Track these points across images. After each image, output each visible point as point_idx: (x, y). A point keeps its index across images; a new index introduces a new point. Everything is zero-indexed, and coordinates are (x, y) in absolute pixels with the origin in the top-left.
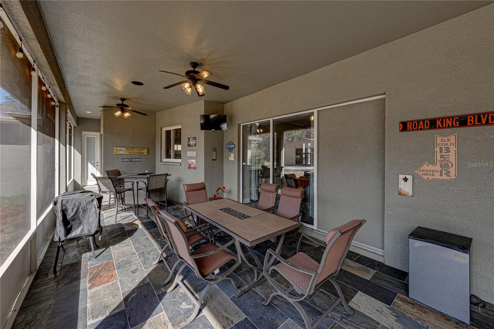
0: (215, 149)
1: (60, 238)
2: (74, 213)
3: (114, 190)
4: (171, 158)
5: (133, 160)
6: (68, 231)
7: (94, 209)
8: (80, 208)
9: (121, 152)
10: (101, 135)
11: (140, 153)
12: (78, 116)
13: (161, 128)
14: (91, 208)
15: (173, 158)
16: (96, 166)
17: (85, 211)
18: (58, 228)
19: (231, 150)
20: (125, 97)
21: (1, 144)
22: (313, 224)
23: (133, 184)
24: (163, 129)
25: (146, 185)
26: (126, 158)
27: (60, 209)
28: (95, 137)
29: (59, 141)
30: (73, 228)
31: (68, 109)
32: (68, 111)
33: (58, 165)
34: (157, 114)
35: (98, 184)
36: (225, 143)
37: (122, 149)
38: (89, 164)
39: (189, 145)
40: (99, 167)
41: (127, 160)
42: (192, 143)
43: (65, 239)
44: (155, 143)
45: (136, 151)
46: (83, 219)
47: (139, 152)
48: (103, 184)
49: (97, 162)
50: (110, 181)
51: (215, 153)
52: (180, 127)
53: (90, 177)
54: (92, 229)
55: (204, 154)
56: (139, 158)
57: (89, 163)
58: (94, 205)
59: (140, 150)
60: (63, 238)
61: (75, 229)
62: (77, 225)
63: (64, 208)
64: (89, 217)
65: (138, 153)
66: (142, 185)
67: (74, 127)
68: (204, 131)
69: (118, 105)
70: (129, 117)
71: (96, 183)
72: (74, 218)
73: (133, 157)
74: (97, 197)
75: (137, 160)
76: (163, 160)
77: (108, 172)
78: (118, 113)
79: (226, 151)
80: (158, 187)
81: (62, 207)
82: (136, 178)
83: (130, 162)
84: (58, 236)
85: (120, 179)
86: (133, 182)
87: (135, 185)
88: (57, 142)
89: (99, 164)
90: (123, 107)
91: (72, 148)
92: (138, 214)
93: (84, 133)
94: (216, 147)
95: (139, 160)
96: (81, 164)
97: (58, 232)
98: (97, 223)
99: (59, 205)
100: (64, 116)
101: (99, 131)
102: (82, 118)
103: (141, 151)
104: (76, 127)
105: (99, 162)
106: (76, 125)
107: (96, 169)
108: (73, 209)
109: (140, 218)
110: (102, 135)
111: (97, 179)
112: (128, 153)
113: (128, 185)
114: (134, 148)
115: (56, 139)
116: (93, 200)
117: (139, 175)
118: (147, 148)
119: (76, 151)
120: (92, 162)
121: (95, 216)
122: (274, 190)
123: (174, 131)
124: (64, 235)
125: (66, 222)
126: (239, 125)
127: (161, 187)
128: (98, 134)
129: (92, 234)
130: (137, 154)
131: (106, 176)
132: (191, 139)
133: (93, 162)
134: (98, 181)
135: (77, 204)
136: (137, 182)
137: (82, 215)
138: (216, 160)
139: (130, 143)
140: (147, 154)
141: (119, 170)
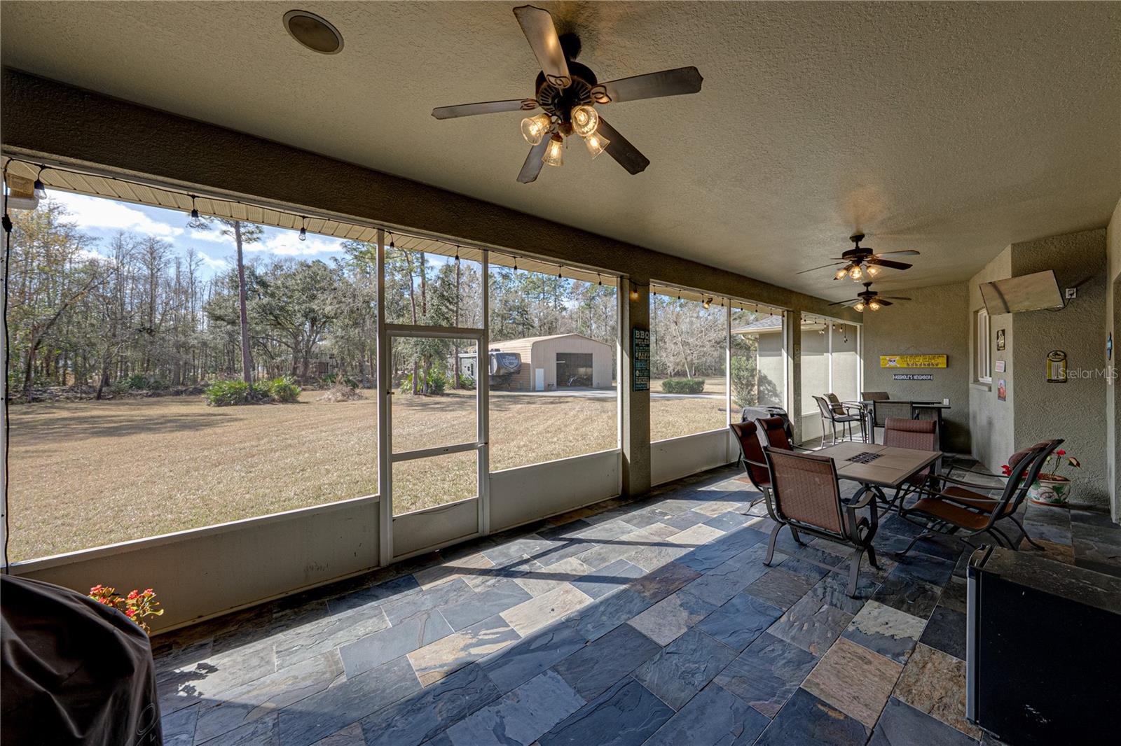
0: (1058, 355)
5: (915, 377)
9: (892, 364)
11: (929, 365)
13: (976, 313)
19: (1110, 353)
24: (979, 314)
26: (901, 373)
34: (971, 283)
36: (1107, 336)
37: (893, 358)
39: (999, 347)
41: (903, 377)
42: (1000, 341)
44: (967, 343)
45: (921, 361)
47: (927, 363)
51: (1061, 364)
55: (1012, 368)
56: (927, 373)
59: (931, 359)
65: (925, 364)
73: (916, 372)
75: (924, 377)
78: (860, 307)
83: (910, 381)
90: (866, 297)
94: (1064, 350)
95: (929, 377)
103: (933, 361)
112: (905, 366)
114: (917, 355)
118: (945, 356)
126: (1114, 286)
130: (923, 366)
132: (999, 334)
138: (1065, 381)
139: (909, 348)
140: (945, 366)
141: (890, 394)
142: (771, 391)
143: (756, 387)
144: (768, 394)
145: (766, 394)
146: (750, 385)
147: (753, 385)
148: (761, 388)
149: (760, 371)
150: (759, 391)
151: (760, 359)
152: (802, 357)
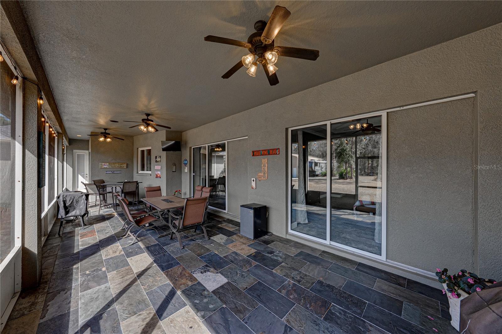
0: (175, 165)
1: (62, 216)
2: (71, 203)
3: (98, 192)
4: (144, 171)
5: (115, 172)
6: (67, 213)
7: (83, 201)
8: (74, 200)
9: (105, 167)
10: (90, 153)
11: (120, 167)
12: (70, 138)
13: (138, 148)
14: (81, 200)
15: (146, 171)
16: (85, 177)
17: (78, 202)
18: (61, 211)
19: (186, 164)
20: (107, 128)
21: (1, 160)
22: (225, 210)
23: (112, 189)
24: (139, 149)
25: (121, 189)
26: (109, 170)
27: (62, 200)
28: (84, 154)
29: (58, 159)
30: (70, 211)
31: (64, 137)
32: (64, 138)
33: (57, 176)
34: (135, 138)
35: (86, 189)
36: (183, 160)
37: (105, 164)
38: (80, 176)
39: (156, 161)
41: (110, 172)
42: (158, 159)
43: (65, 217)
44: (133, 159)
45: (117, 165)
46: (76, 206)
47: (119, 166)
48: (90, 188)
49: (87, 174)
50: (95, 186)
51: (175, 167)
52: (151, 148)
53: (80, 184)
54: (82, 212)
55: (166, 168)
56: (120, 170)
58: (83, 198)
59: (121, 164)
60: (64, 216)
61: (71, 212)
62: (73, 210)
63: (64, 199)
64: (80, 206)
66: (119, 189)
67: (67, 146)
68: (165, 152)
69: (102, 133)
70: (110, 142)
71: (85, 188)
72: (71, 205)
73: (115, 170)
74: (85, 194)
75: (118, 172)
76: (139, 172)
77: (94, 181)
78: (102, 139)
79: (183, 165)
80: (131, 190)
81: (63, 199)
82: (115, 185)
83: (113, 174)
84: (60, 215)
85: (104, 186)
86: (113, 187)
87: (114, 189)
88: (56, 160)
89: (88, 176)
90: (105, 135)
91: (65, 163)
92: (116, 209)
93: (74, 151)
94: (176, 163)
95: (120, 172)
96: (72, 176)
97: (61, 213)
98: (85, 209)
99: (61, 198)
100: (61, 142)
101: (88, 150)
102: (73, 139)
104: (68, 146)
106: (68, 145)
107: (86, 180)
108: (70, 200)
109: (117, 212)
111: (85, 185)
112: (111, 167)
113: (109, 189)
114: (116, 163)
115: (55, 158)
116: (82, 196)
117: (118, 183)
118: (126, 163)
119: (69, 166)
120: (82, 174)
121: (83, 204)
122: (201, 190)
123: (147, 151)
124: (64, 215)
125: (65, 207)
126: (191, 148)
127: (133, 190)
128: (87, 152)
129: (82, 215)
130: (118, 168)
131: (93, 183)
132: (157, 157)
134: (86, 186)
135: (73, 198)
136: (116, 187)
137: (75, 204)
138: (175, 171)
139: (112, 160)
140: (126, 167)
141: (104, 180)
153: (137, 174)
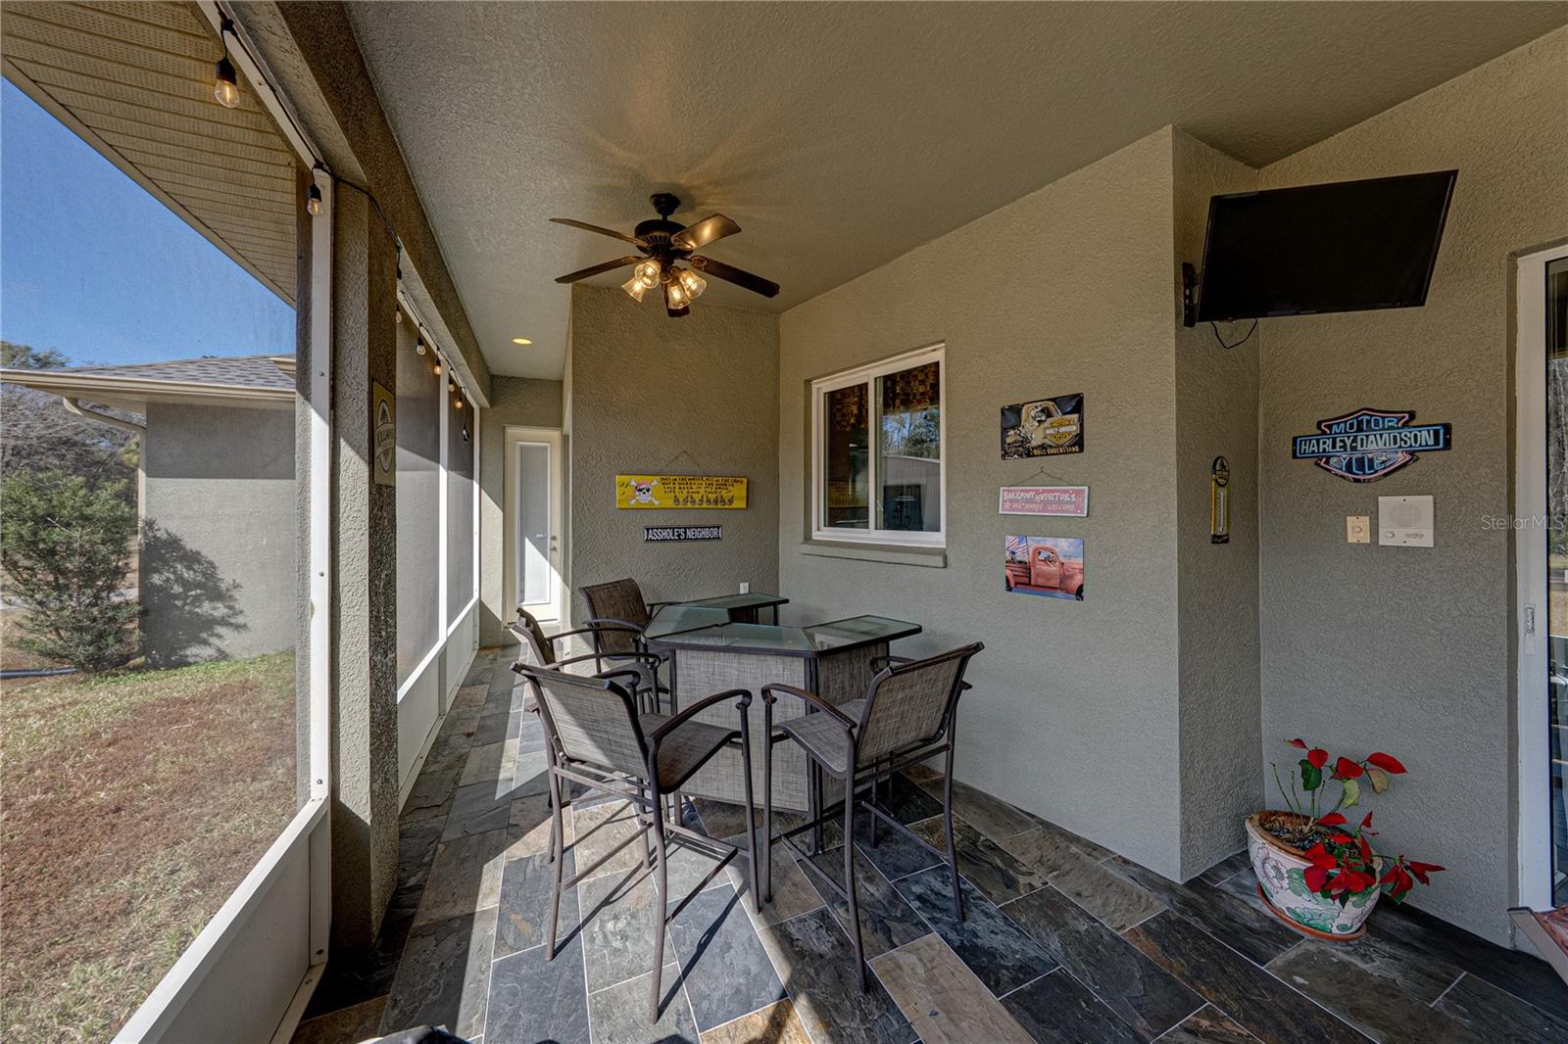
0: (1223, 469)
4: (865, 526)
5: (690, 534)
9: (643, 499)
10: (565, 438)
11: (716, 502)
12: (494, 371)
13: (808, 383)
16: (549, 551)
24: (814, 387)
26: (662, 523)
28: (546, 447)
34: (787, 319)
37: (645, 482)
38: (528, 545)
39: (1017, 449)
40: (558, 556)
41: (664, 534)
42: (1042, 432)
45: (701, 490)
47: (712, 497)
49: (554, 538)
51: (1225, 492)
52: (932, 358)
55: (1174, 502)
56: (712, 523)
57: (527, 540)
65: (708, 501)
67: (482, 409)
69: (643, 227)
73: (691, 519)
75: (706, 533)
76: (816, 535)
83: (679, 545)
89: (558, 544)
93: (512, 431)
94: (1227, 456)
95: (715, 533)
96: (501, 545)
101: (559, 424)
102: (506, 377)
103: (724, 492)
104: (487, 409)
105: (558, 536)
106: (486, 404)
107: (551, 563)
110: (568, 436)
112: (670, 504)
114: (694, 477)
118: (745, 480)
119: (489, 498)
120: (538, 536)
128: (555, 434)
130: (705, 506)
132: (1029, 412)
133: (541, 535)
138: (1226, 540)
139: (678, 458)
140: (745, 506)
141: (637, 581)
142: (199, 586)
143: (133, 577)
144: (183, 596)
145: (176, 597)
146: (100, 574)
147: (119, 573)
148: (156, 579)
149: (150, 524)
150: (146, 588)
151: (150, 490)
152: (397, 473)
153: (807, 548)
